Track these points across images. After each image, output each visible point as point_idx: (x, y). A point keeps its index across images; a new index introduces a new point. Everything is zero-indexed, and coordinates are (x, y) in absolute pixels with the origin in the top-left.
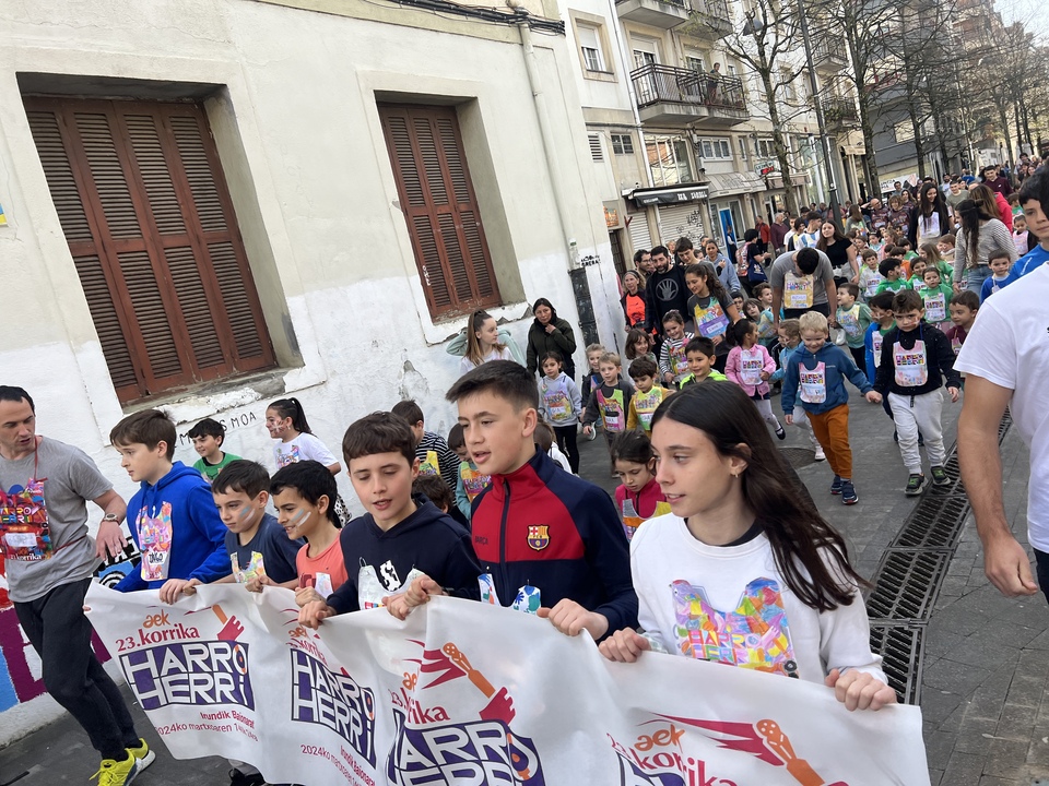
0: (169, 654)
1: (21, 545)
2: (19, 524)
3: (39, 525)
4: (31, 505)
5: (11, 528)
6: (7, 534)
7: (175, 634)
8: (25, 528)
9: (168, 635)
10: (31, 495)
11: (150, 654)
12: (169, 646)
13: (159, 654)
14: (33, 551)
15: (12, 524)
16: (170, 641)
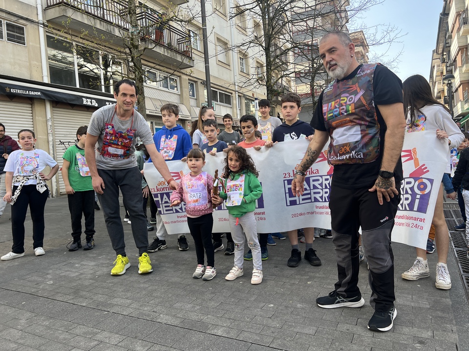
0: (165, 196)
1: (116, 153)
2: (118, 145)
3: (127, 147)
4: (126, 139)
5: (113, 146)
6: (110, 148)
7: (167, 189)
8: (120, 147)
9: (165, 189)
10: (128, 135)
11: (159, 195)
12: (165, 193)
13: (162, 195)
14: (121, 156)
15: (114, 144)
16: (165, 191)
